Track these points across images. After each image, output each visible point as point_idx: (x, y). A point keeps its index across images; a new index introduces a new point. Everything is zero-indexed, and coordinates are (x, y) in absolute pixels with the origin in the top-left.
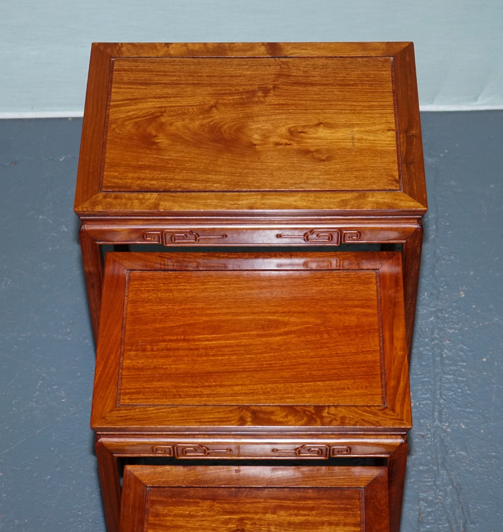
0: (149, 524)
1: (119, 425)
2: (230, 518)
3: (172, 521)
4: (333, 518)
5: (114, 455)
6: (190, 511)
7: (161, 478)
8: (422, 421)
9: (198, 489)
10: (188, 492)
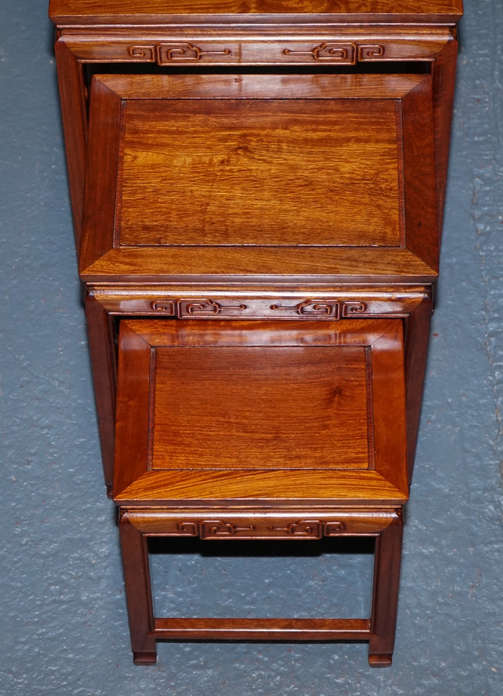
0: (126, 142)
1: (87, 14)
2: (230, 134)
3: (155, 138)
4: (361, 134)
5: (79, 60)
6: (178, 127)
7: (140, 89)
8: (478, 82)
9: (188, 101)
10: (175, 104)
